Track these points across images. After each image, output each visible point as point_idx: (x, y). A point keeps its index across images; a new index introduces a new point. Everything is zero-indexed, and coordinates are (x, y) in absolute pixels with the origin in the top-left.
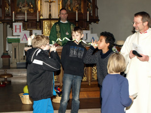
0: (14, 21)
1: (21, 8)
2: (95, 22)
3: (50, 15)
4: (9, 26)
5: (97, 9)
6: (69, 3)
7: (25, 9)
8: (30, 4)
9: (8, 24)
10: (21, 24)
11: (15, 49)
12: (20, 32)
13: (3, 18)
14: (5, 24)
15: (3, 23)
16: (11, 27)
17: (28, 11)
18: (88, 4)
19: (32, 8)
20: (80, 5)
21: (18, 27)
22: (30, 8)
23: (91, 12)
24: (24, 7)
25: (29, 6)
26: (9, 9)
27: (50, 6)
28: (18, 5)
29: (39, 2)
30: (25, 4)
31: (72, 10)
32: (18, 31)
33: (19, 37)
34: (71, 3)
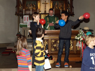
0: (24, 14)
1: (28, 7)
2: (72, 16)
3: (45, 11)
4: (21, 17)
5: (73, 8)
6: (56, 4)
7: (31, 8)
8: (34, 5)
9: (20, 16)
10: (28, 16)
11: (24, 31)
12: (27, 21)
13: (18, 13)
14: (19, 16)
15: (18, 15)
16: (22, 18)
17: (32, 9)
18: (68, 5)
19: (35, 7)
20: (63, 5)
21: (26, 18)
22: (34, 7)
23: (70, 10)
24: (30, 6)
25: (33, 6)
26: (21, 8)
27: (45, 6)
28: (27, 5)
29: (39, 4)
30: (31, 5)
31: (58, 8)
32: (26, 20)
33: (27, 24)
34: (58, 5)
